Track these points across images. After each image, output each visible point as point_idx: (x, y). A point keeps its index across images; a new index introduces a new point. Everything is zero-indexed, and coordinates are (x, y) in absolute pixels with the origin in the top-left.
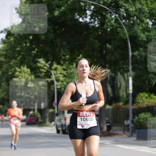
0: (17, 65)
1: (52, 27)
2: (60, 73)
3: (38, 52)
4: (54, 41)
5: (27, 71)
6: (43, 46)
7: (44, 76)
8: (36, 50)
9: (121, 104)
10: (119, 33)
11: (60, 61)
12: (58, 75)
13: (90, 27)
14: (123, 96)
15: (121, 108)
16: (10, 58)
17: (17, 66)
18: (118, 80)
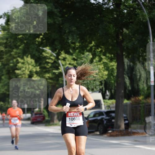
0: (20, 55)
1: (59, 10)
2: (70, 64)
3: (44, 40)
4: (61, 26)
5: (32, 62)
6: (49, 33)
7: (51, 67)
8: (41, 37)
9: (141, 98)
10: (138, 16)
11: (69, 49)
12: (67, 65)
13: (104, 9)
14: (143, 88)
15: (141, 102)
16: (10, 47)
17: (19, 57)
18: (138, 70)
